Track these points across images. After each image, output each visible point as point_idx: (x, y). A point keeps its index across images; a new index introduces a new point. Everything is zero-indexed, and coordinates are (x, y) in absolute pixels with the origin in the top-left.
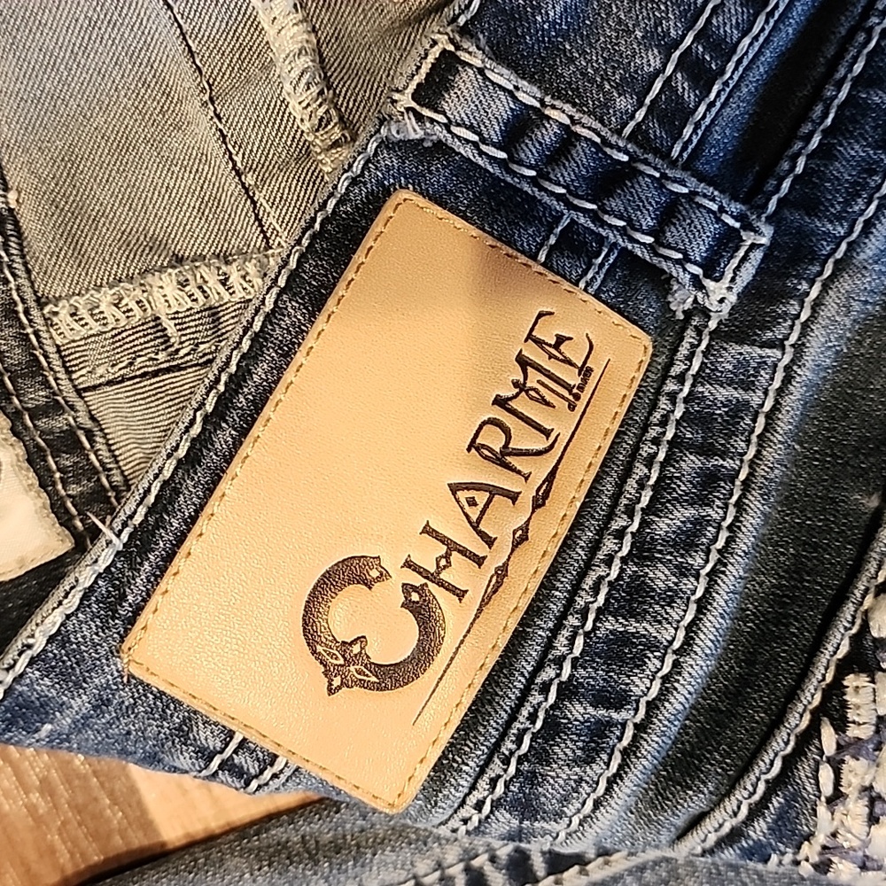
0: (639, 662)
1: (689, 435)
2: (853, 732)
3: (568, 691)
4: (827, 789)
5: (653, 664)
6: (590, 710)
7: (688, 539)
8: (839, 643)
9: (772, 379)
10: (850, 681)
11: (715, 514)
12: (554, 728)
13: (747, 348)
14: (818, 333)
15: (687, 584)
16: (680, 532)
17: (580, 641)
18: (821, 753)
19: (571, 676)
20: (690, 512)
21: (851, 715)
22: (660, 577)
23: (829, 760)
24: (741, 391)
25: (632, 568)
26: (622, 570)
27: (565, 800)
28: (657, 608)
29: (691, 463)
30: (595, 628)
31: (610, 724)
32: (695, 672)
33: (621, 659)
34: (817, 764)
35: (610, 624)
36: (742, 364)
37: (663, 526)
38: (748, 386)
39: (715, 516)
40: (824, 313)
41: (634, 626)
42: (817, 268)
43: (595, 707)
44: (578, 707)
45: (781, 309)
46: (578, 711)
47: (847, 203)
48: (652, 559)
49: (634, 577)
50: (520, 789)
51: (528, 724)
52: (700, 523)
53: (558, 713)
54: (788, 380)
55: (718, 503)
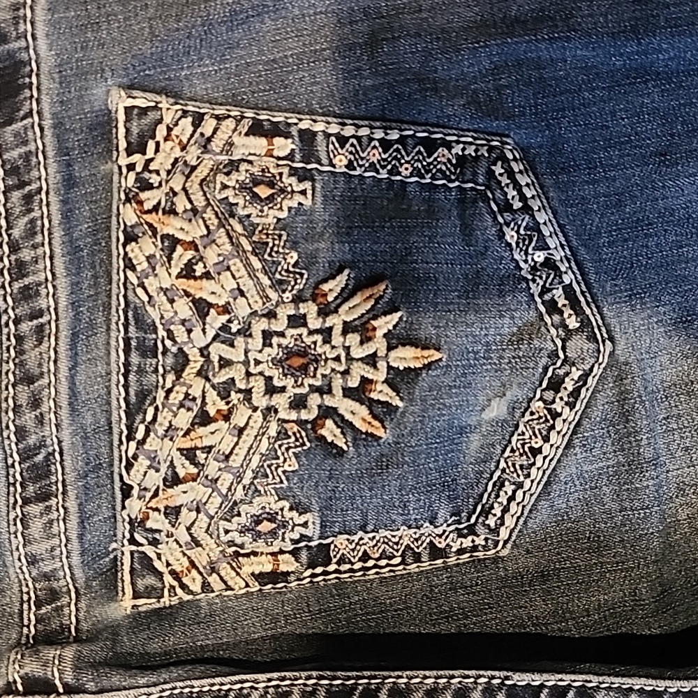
0: (38, 294)
1: (11, 183)
2: (139, 268)
3: (17, 321)
4: (146, 298)
5: (43, 292)
6: (30, 323)
7: (31, 232)
8: (118, 235)
9: (35, 133)
10: (128, 248)
11: (36, 214)
12: (20, 339)
13: (14, 126)
14: (45, 99)
15: (40, 251)
16: (25, 231)
17: (9, 299)
18: (133, 284)
19: (16, 315)
20: (26, 219)
21: (135, 262)
22: (26, 255)
23: (138, 286)
24: (24, 148)
25: (13, 258)
26: (10, 261)
27: (40, 365)
28: (32, 268)
29: (16, 195)
30: (12, 290)
31: (42, 325)
32: (64, 285)
33: (31, 297)
34: (134, 289)
35: (16, 285)
36: (17, 134)
37: (16, 233)
38: (25, 143)
39: (38, 215)
40: (43, 88)
41: (27, 281)
42: (28, 69)
43: (31, 321)
44: (24, 325)
45: (22, 97)
46: (26, 327)
47: (16, 29)
48: (20, 249)
49: (16, 260)
50: (20, 371)
51: (9, 343)
52: (32, 221)
53: (18, 332)
54: (42, 130)
55: (36, 208)
